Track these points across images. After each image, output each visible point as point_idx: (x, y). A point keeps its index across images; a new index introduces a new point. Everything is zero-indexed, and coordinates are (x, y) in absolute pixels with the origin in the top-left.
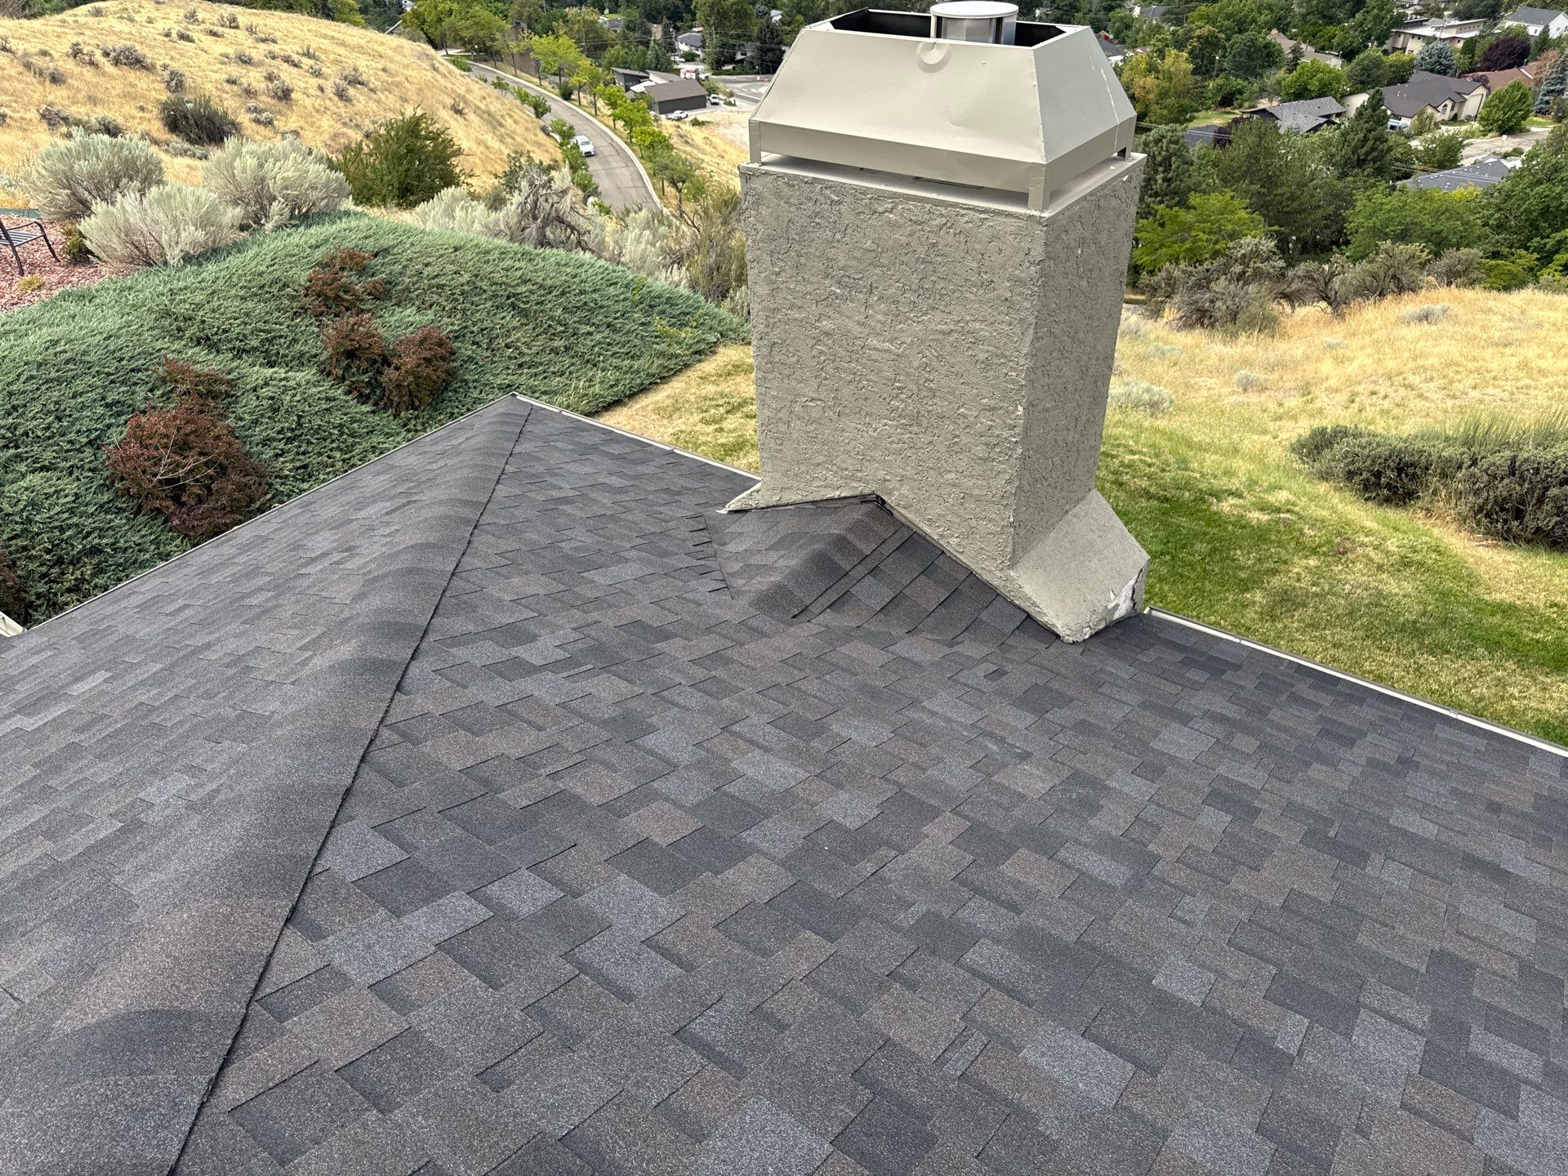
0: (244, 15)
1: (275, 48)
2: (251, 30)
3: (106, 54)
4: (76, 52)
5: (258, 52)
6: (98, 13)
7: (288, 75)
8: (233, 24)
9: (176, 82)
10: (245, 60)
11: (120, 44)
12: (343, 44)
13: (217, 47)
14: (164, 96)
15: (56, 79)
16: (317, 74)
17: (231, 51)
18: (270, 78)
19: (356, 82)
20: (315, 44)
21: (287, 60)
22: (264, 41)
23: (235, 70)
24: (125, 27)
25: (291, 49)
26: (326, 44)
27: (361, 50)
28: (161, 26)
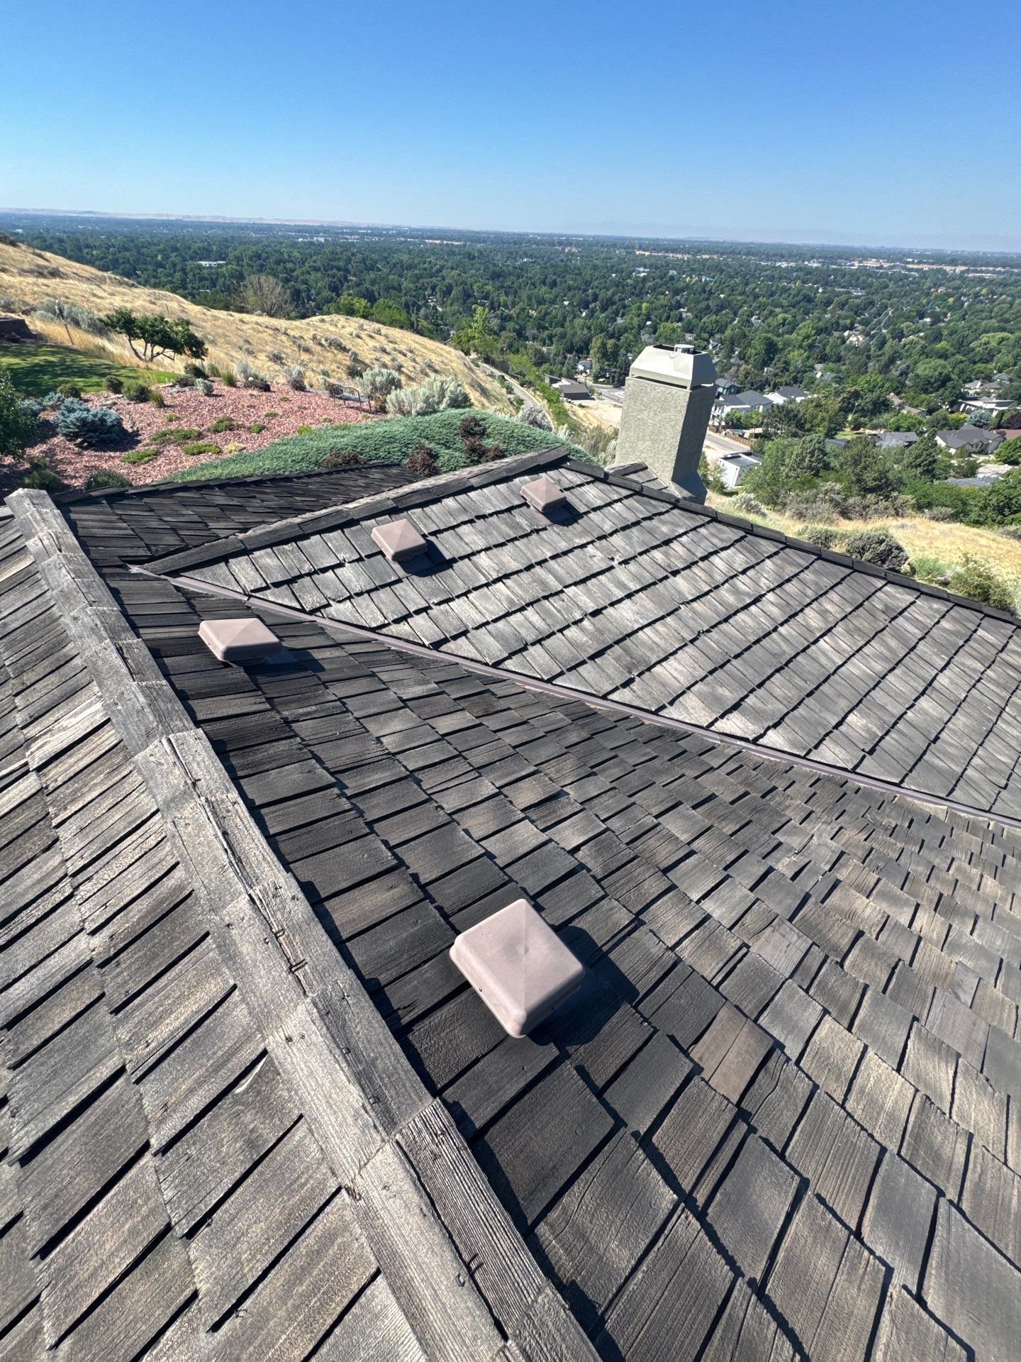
0: (385, 330)
1: (396, 346)
2: (386, 336)
3: (326, 340)
4: (314, 338)
5: (389, 347)
6: (323, 321)
7: (401, 359)
8: (379, 332)
9: (355, 358)
10: (384, 351)
11: (333, 337)
12: (425, 347)
13: (372, 343)
14: (348, 363)
15: (307, 350)
16: (414, 361)
17: (377, 345)
18: (393, 360)
19: (430, 366)
20: (414, 346)
21: (400, 352)
22: (391, 342)
23: (378, 355)
24: (332, 329)
25: (403, 347)
26: (418, 347)
27: (433, 351)
28: (348, 330)
